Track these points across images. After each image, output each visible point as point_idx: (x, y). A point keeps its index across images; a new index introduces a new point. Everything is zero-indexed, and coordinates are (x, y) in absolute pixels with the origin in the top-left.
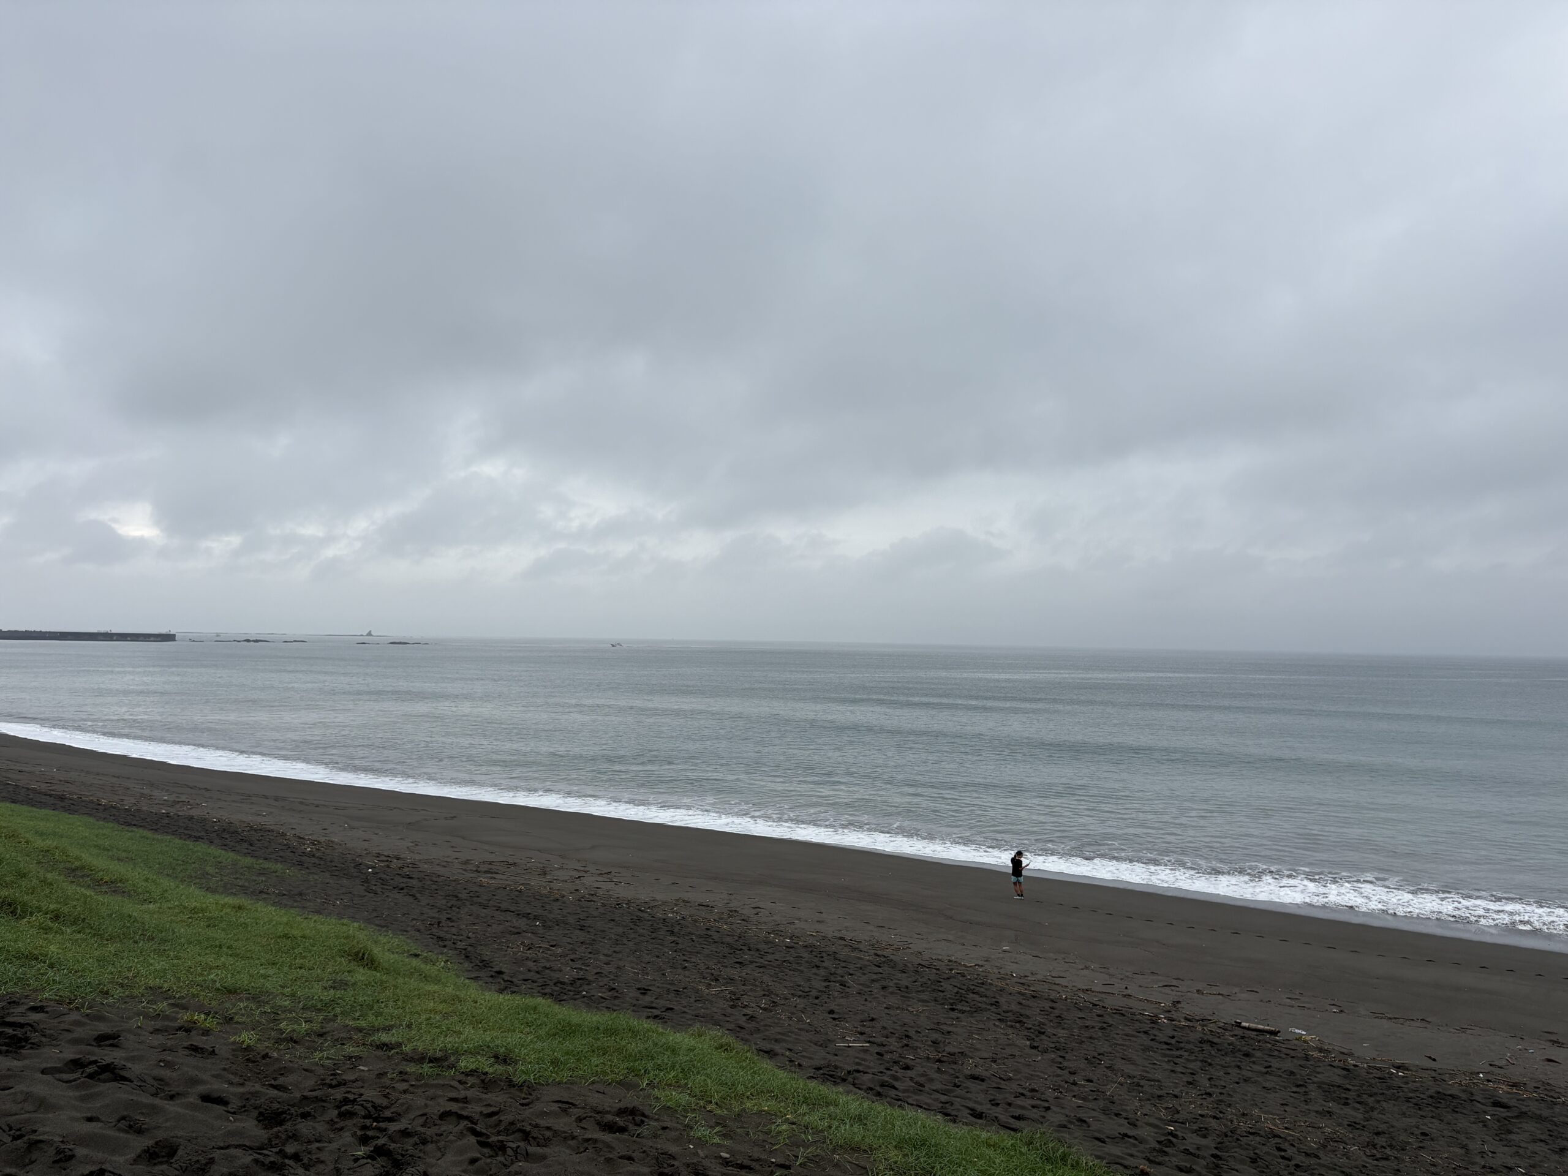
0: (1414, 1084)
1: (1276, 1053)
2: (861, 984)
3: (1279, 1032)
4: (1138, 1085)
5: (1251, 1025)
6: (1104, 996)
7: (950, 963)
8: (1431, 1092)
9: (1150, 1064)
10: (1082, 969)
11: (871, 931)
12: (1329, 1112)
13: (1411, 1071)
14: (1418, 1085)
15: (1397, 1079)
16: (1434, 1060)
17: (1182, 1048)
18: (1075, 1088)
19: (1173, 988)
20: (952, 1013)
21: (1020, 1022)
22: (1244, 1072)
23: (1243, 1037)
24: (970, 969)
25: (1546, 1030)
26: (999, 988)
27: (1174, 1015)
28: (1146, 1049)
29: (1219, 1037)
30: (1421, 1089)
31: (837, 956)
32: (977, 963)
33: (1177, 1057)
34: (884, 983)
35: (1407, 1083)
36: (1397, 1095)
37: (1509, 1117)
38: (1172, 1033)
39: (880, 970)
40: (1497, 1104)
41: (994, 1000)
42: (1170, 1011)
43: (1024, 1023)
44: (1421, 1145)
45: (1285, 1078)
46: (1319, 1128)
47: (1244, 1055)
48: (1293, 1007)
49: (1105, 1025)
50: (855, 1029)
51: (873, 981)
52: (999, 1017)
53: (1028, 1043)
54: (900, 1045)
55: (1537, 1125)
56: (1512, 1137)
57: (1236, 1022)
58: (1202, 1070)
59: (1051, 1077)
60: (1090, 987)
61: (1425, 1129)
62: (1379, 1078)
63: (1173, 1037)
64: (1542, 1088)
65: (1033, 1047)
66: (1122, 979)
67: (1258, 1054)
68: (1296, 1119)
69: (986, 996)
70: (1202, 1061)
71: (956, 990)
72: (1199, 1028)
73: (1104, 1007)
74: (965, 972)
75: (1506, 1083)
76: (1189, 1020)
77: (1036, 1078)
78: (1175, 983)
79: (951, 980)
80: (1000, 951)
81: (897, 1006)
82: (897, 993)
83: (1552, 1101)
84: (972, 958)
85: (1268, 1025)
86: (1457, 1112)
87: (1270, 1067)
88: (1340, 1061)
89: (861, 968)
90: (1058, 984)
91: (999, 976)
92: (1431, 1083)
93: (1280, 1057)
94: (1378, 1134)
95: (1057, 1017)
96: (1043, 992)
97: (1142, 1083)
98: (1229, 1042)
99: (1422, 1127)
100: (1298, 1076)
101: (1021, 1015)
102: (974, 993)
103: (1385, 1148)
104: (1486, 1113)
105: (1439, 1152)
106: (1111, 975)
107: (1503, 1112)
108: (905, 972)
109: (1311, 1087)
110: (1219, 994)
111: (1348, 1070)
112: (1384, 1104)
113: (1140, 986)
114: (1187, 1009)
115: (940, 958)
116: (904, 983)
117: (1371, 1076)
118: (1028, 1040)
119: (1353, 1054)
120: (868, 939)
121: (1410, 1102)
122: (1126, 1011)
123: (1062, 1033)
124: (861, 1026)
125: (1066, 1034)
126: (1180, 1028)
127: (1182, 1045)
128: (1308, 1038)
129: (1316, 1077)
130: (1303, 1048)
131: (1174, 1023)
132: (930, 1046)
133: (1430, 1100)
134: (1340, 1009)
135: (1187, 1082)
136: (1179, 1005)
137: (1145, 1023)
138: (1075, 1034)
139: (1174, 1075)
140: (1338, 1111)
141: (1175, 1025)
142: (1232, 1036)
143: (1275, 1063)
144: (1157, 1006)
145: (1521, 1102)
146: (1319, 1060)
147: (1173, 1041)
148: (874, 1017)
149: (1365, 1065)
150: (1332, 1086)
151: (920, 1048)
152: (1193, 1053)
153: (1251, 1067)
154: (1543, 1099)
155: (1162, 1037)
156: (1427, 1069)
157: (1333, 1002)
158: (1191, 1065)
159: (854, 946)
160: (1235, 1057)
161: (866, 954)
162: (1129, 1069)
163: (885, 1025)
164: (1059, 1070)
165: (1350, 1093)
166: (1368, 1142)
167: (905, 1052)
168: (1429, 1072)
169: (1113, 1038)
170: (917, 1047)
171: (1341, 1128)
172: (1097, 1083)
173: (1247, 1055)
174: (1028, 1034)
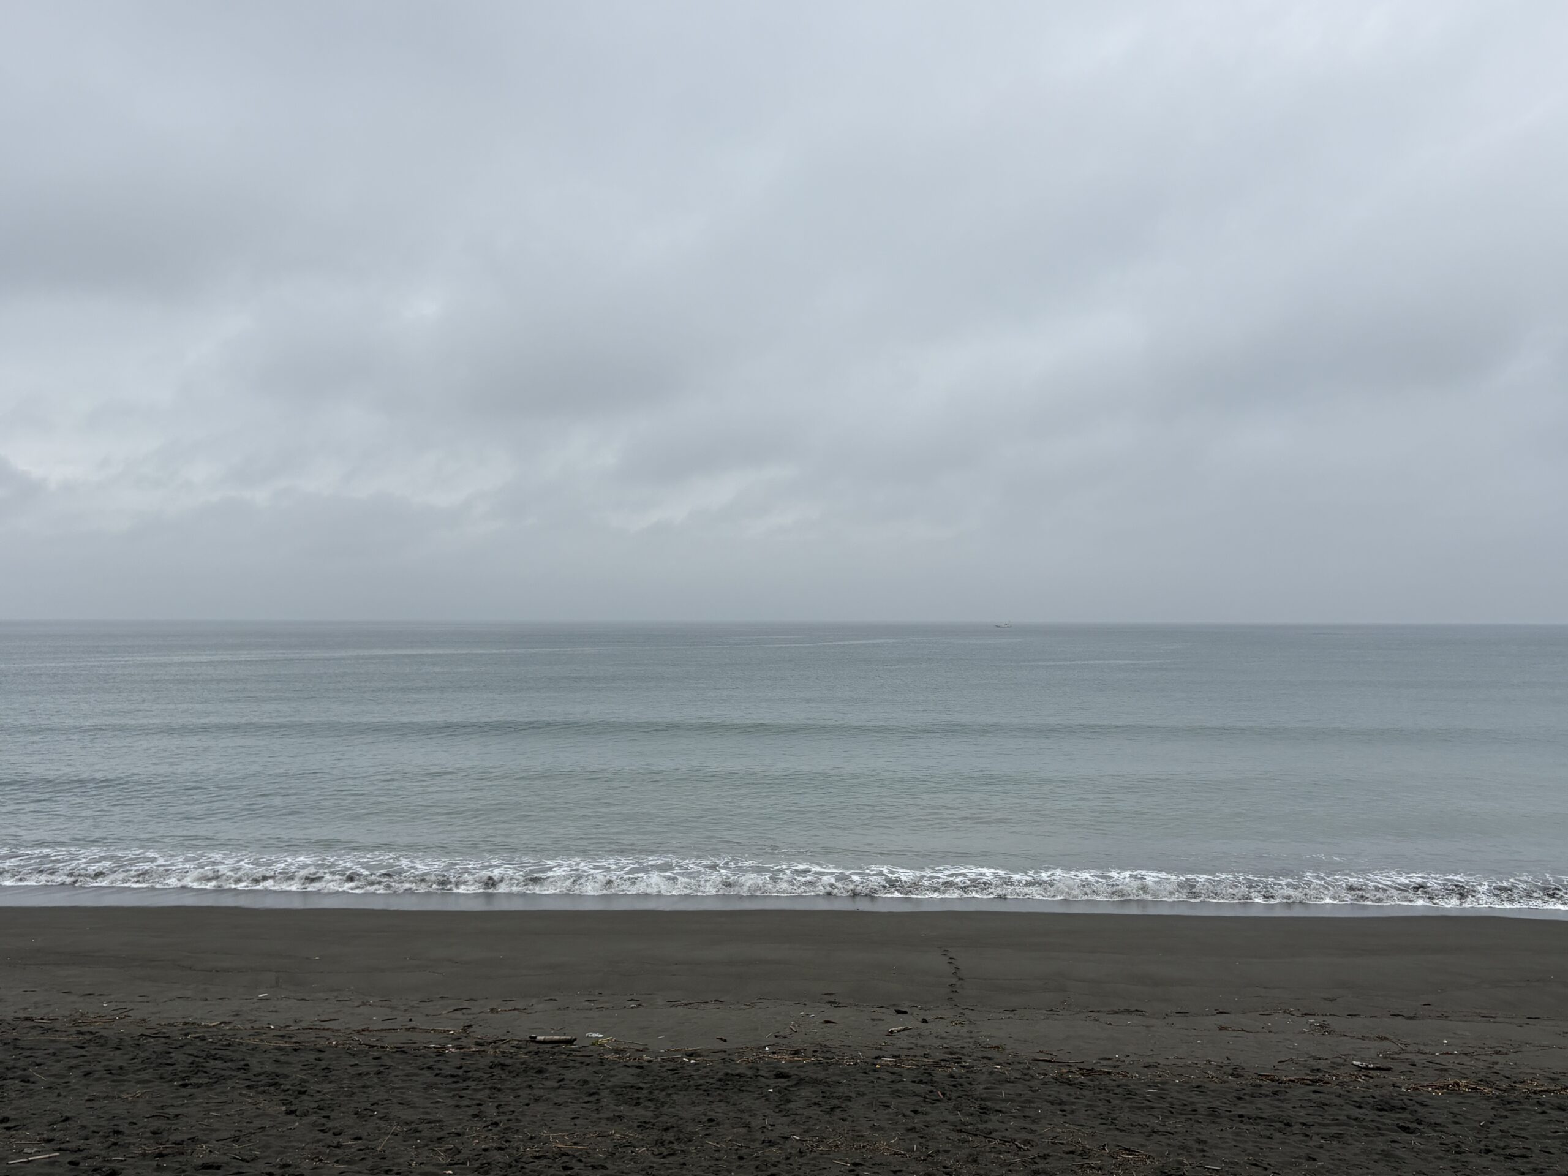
0: (704, 1069)
1: (571, 1064)
2: (54, 1075)
3: (575, 1039)
4: (417, 1131)
5: (547, 1037)
6: (383, 1034)
7: (185, 1027)
8: (720, 1075)
9: (432, 1103)
10: (359, 1006)
11: (74, 1002)
12: (619, 1117)
13: (702, 1056)
14: (708, 1070)
15: (688, 1068)
16: (725, 1041)
17: (469, 1078)
18: (338, 1151)
19: (464, 1011)
20: (183, 1089)
21: (275, 1084)
22: (535, 1092)
23: (537, 1053)
24: (215, 1029)
25: (826, 992)
26: (250, 1048)
27: (464, 1041)
28: (430, 1086)
29: (511, 1058)
30: (711, 1074)
31: (19, 1043)
32: (224, 1020)
33: (464, 1089)
34: (87, 1068)
35: (698, 1070)
36: (688, 1084)
37: (788, 1086)
38: (458, 1063)
39: (82, 1052)
40: (780, 1075)
41: (243, 1063)
42: (459, 1039)
43: (281, 1084)
44: (707, 1132)
45: (577, 1089)
46: (609, 1135)
47: (537, 1072)
48: (591, 1009)
49: (382, 1069)
50: (38, 1137)
51: (71, 1067)
52: (248, 1083)
53: (284, 1108)
54: (106, 1145)
55: (813, 1089)
56: (791, 1106)
57: (531, 1037)
58: (490, 1098)
59: (310, 1145)
60: (366, 1026)
61: (712, 1115)
62: (672, 1070)
63: (461, 1067)
64: (820, 1051)
65: (289, 1113)
66: (406, 1010)
67: (552, 1068)
68: (586, 1131)
69: (232, 1060)
70: (491, 1088)
71: (191, 1059)
72: (491, 1052)
73: (382, 1047)
74: (206, 1035)
75: (789, 1052)
76: (481, 1045)
77: (290, 1150)
78: (466, 1005)
79: (185, 1048)
80: (255, 1000)
81: (105, 1095)
82: (104, 1079)
83: (827, 1063)
84: (216, 1016)
85: (565, 1034)
86: (743, 1091)
87: (563, 1080)
88: (635, 1059)
89: (54, 1054)
90: (328, 1029)
91: (252, 1032)
92: (720, 1066)
93: (574, 1067)
94: (666, 1129)
95: (323, 1069)
96: (309, 1042)
97: (420, 1127)
98: (522, 1061)
99: (709, 1113)
100: (591, 1085)
101: (278, 1076)
102: (216, 1059)
103: (673, 1143)
104: (768, 1086)
105: (724, 1136)
106: (392, 1008)
107: (784, 1083)
108: (119, 1049)
109: (605, 1093)
110: (515, 1009)
111: (641, 1067)
112: (675, 1097)
113: (427, 1015)
114: (478, 1033)
115: (172, 1021)
116: (118, 1063)
117: (665, 1069)
118: (284, 1104)
119: (648, 1049)
120: (67, 1013)
121: (699, 1089)
122: (409, 1047)
123: (328, 1087)
124: (47, 1131)
125: (333, 1088)
126: (469, 1055)
127: (470, 1074)
128: (605, 1041)
129: (609, 1081)
130: (598, 1052)
131: (462, 1051)
132: (147, 1139)
133: (719, 1083)
134: (638, 1003)
135: (473, 1115)
136: (470, 1030)
137: (430, 1057)
138: (344, 1086)
139: (458, 1110)
140: (628, 1114)
141: (464, 1054)
142: (526, 1054)
143: (568, 1075)
144: (445, 1035)
145: (801, 1069)
146: (614, 1062)
147: (460, 1072)
148: (69, 1115)
149: (659, 1059)
150: (625, 1088)
151: (134, 1144)
152: (481, 1081)
153: (543, 1084)
154: (820, 1062)
155: (448, 1070)
156: (718, 1052)
157: (631, 997)
158: (479, 1096)
159: (46, 1026)
160: (527, 1077)
161: (64, 1034)
162: (407, 1114)
163: (85, 1123)
164: (321, 1134)
165: (643, 1092)
166: (657, 1141)
167: (111, 1154)
168: (719, 1054)
169: (392, 1082)
170: (130, 1144)
171: (630, 1131)
172: (366, 1139)
173: (540, 1071)
174: (285, 1098)
